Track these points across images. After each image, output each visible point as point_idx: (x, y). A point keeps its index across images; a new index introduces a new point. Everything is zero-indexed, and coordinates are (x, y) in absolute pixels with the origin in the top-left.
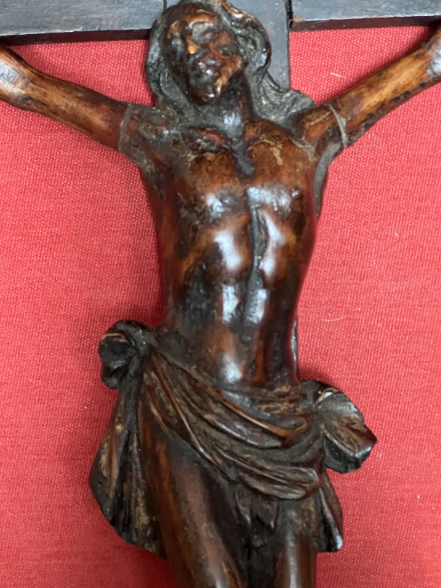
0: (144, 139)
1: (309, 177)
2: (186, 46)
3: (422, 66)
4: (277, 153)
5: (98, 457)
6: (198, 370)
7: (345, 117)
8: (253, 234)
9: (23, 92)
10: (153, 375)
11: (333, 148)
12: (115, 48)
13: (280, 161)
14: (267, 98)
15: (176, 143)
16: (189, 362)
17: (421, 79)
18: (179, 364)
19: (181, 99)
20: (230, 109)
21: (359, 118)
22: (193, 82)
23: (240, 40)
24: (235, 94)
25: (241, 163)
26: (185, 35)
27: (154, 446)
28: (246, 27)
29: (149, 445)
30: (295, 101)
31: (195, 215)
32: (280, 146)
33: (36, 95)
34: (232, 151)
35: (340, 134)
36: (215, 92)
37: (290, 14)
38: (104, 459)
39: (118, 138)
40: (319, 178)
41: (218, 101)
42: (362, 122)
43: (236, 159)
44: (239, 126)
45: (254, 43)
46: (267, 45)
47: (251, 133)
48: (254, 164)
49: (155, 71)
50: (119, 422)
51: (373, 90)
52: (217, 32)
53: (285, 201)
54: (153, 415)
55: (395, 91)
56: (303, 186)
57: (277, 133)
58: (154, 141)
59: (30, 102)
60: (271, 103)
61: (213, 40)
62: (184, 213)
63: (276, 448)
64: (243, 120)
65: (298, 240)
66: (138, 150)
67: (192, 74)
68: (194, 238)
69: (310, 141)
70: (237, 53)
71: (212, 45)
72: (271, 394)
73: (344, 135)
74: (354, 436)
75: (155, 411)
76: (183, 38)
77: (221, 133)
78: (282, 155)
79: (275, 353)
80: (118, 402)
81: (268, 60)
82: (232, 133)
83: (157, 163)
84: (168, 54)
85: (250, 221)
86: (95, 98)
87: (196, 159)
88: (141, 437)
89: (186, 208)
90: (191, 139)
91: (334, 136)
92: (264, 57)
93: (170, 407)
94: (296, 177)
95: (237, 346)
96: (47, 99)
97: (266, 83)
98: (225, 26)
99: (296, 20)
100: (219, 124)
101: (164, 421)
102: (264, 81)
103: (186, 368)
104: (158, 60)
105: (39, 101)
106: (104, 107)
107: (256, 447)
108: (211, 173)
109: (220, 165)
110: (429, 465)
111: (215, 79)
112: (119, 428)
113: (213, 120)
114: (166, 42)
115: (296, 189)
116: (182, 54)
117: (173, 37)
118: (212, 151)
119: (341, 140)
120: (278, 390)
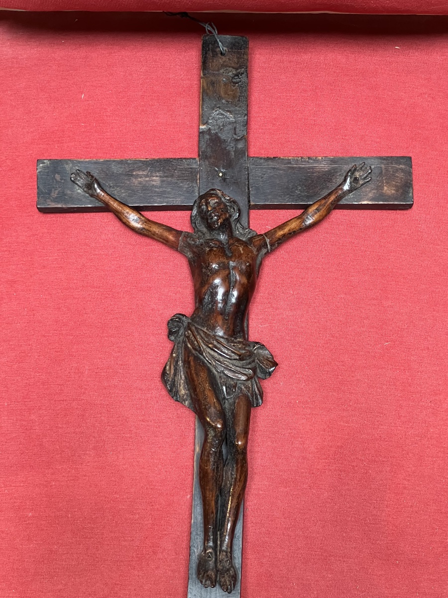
0: (189, 244)
1: (254, 259)
2: (207, 207)
3: (300, 221)
4: (241, 249)
5: (165, 367)
6: (207, 329)
7: (269, 238)
8: (230, 279)
9: (142, 226)
10: (189, 332)
11: (264, 251)
12: (178, 213)
13: (242, 252)
14: (239, 231)
15: (202, 245)
16: (203, 327)
17: (300, 227)
18: (200, 327)
19: (205, 230)
20: (223, 232)
21: (275, 240)
22: (209, 221)
23: (228, 207)
24: (225, 226)
25: (227, 252)
26: (207, 204)
27: (188, 358)
28: (231, 202)
29: (187, 359)
30: (250, 233)
31: (208, 270)
32: (243, 247)
33: (146, 227)
34: (224, 248)
35: (267, 245)
36: (218, 225)
37: (249, 201)
38: (168, 367)
39: (179, 244)
40: (258, 262)
41: (219, 228)
42: (276, 241)
43: (225, 251)
44: (227, 240)
45: (234, 209)
46: (239, 210)
47: (231, 241)
48: (232, 253)
49: (194, 219)
50: (174, 353)
51: (281, 229)
52: (219, 204)
53: (244, 267)
54: (188, 347)
55: (289, 230)
56: (251, 262)
57: (241, 242)
58: (193, 244)
59: (144, 230)
60: (240, 233)
61: (218, 206)
62: (204, 270)
63: (237, 359)
64: (228, 237)
65: (248, 282)
66: (186, 249)
67: (209, 218)
68: (207, 279)
69: (254, 247)
70: (227, 211)
71: (217, 208)
72: (235, 341)
73: (269, 246)
74: (269, 362)
75: (189, 346)
76: (206, 205)
77: (220, 242)
78: (243, 250)
79: (238, 326)
80: (174, 346)
81: (239, 216)
82: (224, 242)
83: (194, 252)
84: (200, 212)
85: (230, 273)
86: (170, 229)
87: (209, 250)
88: (183, 358)
89: (205, 268)
90: (208, 243)
91: (264, 245)
92: (238, 214)
93: (196, 342)
94: (248, 258)
95: (223, 320)
96: (151, 229)
97: (238, 225)
98: (223, 202)
99: (252, 203)
100: (219, 238)
101: (193, 348)
102: (238, 224)
103: (203, 329)
104: (196, 215)
105: (147, 230)
106: (174, 232)
107: (229, 359)
108: (215, 255)
109: (219, 252)
110: (302, 389)
111: (218, 220)
112: (174, 355)
113: (217, 237)
114: (199, 207)
115: (248, 262)
116: (206, 211)
117: (202, 205)
118: (216, 247)
119: (267, 247)
120: (238, 340)
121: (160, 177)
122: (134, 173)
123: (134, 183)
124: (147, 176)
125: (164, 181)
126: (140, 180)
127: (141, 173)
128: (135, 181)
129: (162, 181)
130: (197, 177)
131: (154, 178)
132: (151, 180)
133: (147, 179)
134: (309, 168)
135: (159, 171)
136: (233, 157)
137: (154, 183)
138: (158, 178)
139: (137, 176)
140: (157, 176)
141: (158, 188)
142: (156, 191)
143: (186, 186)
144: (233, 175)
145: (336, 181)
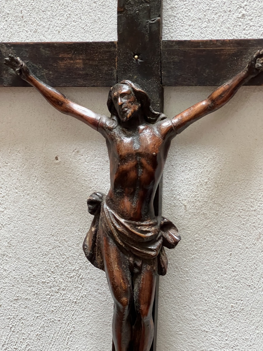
4: (148, 139)
13: (149, 142)
18: (112, 211)
32: (150, 137)
38: (88, 239)
56: (157, 152)
65: (154, 170)
71: (127, 102)
78: (150, 140)
85: (137, 164)
87: (120, 141)
94: (154, 149)
103: (114, 213)
108: (125, 146)
111: (127, 114)
115: (155, 152)
121: (83, 59)
122: (60, 56)
123: (61, 66)
124: (71, 59)
125: (86, 64)
126: (65, 62)
127: (66, 55)
128: (62, 64)
129: (84, 64)
130: (115, 60)
131: (78, 61)
132: (75, 63)
133: (72, 62)
134: (216, 51)
135: (81, 54)
136: (147, 40)
137: (77, 66)
138: (81, 61)
139: (62, 59)
140: (80, 59)
141: (81, 71)
142: (79, 74)
143: (106, 69)
144: (147, 58)
145: (241, 63)
